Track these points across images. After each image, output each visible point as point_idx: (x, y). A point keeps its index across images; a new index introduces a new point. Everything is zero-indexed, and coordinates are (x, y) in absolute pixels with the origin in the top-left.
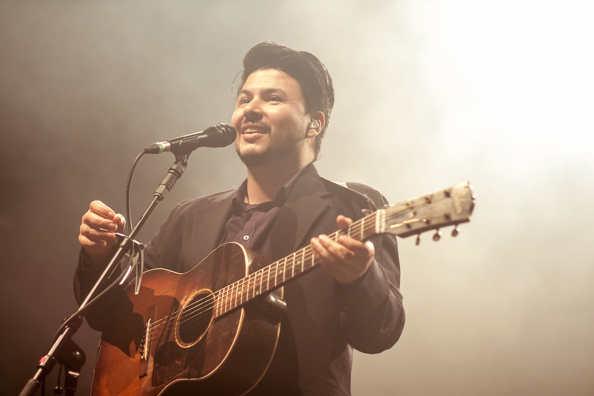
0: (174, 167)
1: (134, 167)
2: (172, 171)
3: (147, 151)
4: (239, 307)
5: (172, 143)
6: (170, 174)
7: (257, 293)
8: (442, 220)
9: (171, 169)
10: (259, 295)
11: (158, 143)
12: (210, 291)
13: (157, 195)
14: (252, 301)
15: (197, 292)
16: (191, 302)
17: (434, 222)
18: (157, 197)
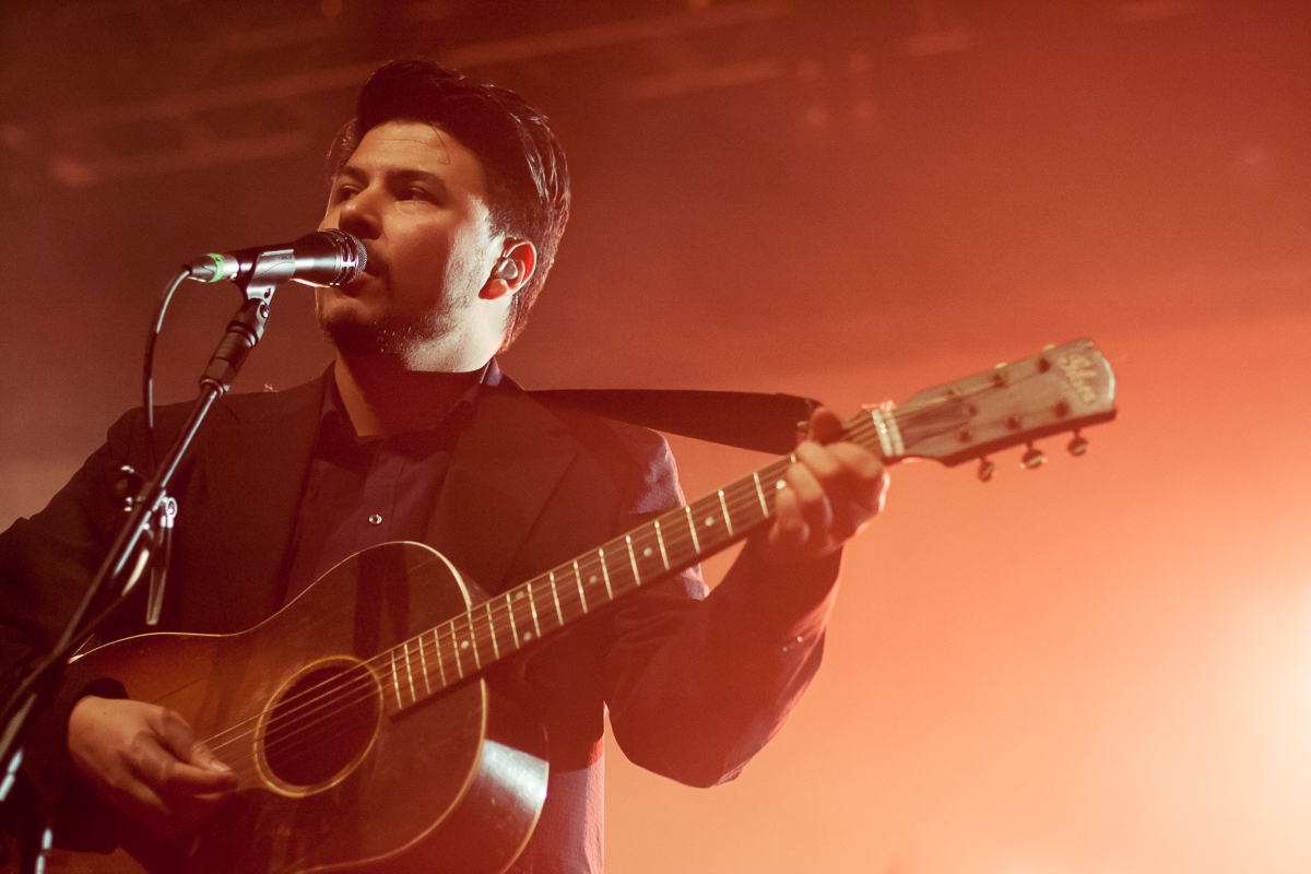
4: (472, 678)
7: (528, 637)
8: (1052, 419)
10: (535, 642)
12: (350, 658)
13: (210, 384)
14: (511, 657)
15: (302, 669)
16: (288, 694)
17: (1029, 424)
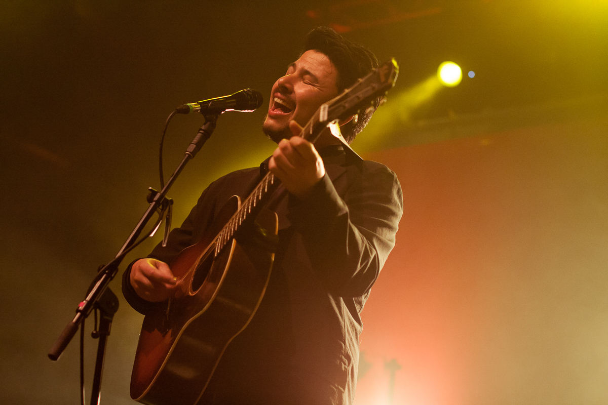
0: (203, 128)
1: (167, 126)
2: (201, 131)
3: (179, 111)
5: (203, 105)
6: (199, 134)
9: (201, 129)
11: (188, 104)
13: (187, 154)
18: (187, 155)
